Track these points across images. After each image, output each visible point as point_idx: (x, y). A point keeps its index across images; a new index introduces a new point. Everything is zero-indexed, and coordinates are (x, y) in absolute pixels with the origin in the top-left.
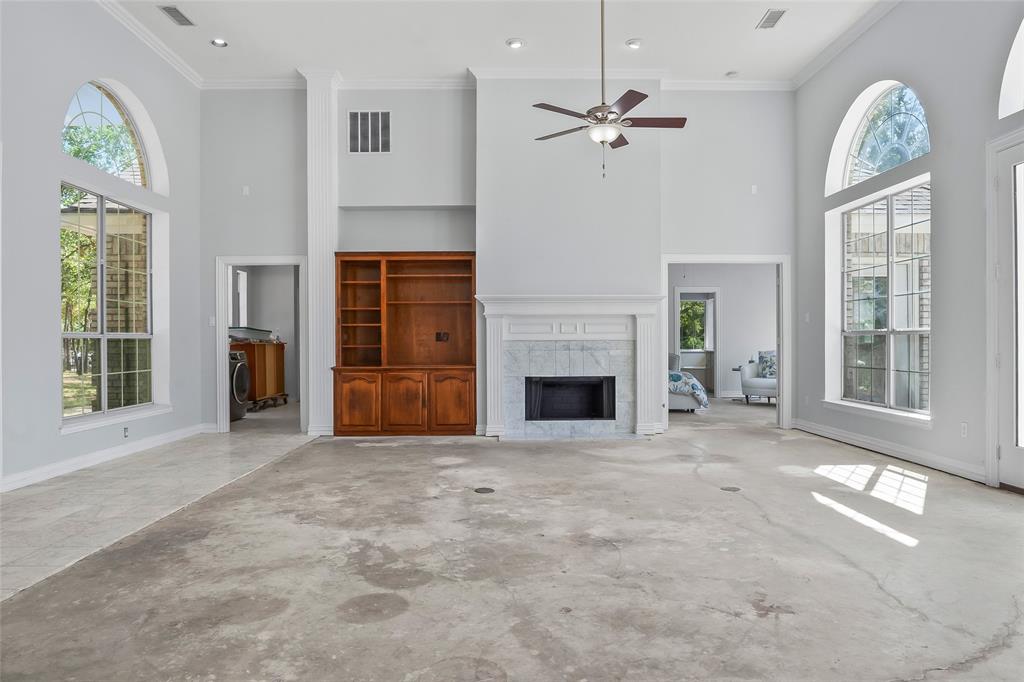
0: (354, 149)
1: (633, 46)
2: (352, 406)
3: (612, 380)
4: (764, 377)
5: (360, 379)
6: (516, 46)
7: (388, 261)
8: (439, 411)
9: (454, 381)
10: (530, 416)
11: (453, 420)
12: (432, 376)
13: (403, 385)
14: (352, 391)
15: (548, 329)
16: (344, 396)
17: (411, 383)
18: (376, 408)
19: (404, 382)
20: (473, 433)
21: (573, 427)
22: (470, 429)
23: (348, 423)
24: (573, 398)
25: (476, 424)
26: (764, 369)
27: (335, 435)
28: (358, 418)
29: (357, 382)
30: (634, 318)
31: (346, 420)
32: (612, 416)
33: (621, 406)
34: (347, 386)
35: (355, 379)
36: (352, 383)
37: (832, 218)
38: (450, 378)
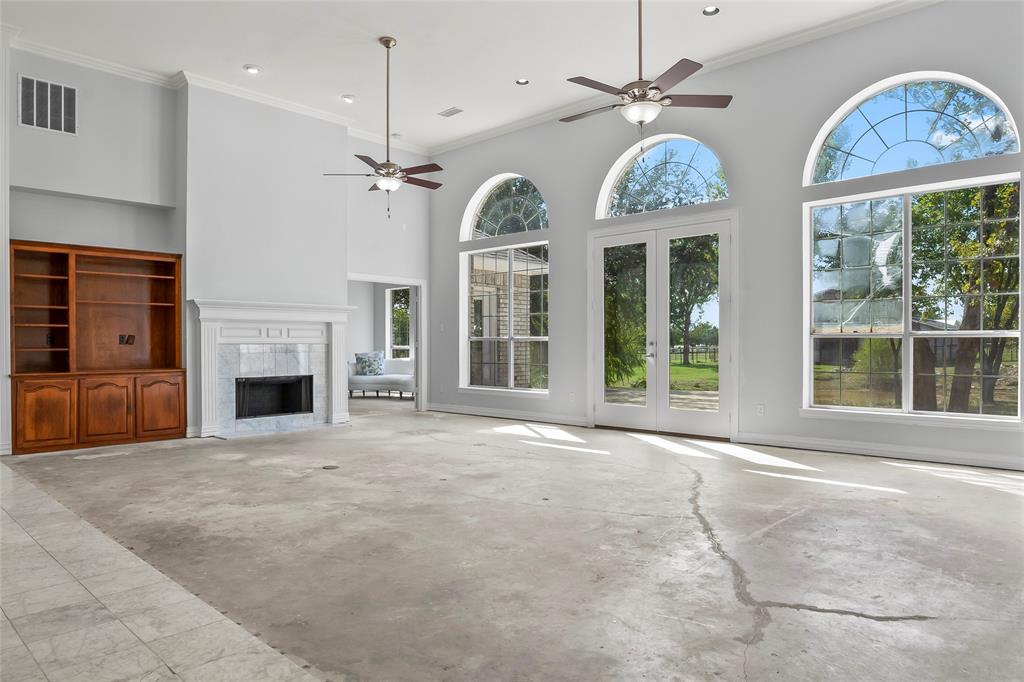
0: (27, 120)
1: (347, 100)
2: (38, 419)
3: (310, 378)
4: (365, 374)
5: (49, 386)
6: (253, 71)
7: (77, 255)
8: (147, 416)
9: (162, 384)
10: (240, 415)
11: (162, 424)
12: (138, 381)
13: (104, 392)
14: (39, 402)
15: (257, 333)
16: (27, 409)
17: (113, 388)
18: (70, 419)
19: (106, 388)
20: (183, 435)
21: (278, 422)
22: (180, 432)
23: (33, 438)
24: (266, 397)
25: (186, 426)
26: (364, 368)
27: (13, 454)
28: (46, 431)
29: (46, 391)
30: (329, 325)
31: (30, 434)
32: (310, 409)
33: (318, 402)
34: (31, 397)
35: (42, 387)
36: (40, 393)
37: (464, 257)
38: (160, 382)
